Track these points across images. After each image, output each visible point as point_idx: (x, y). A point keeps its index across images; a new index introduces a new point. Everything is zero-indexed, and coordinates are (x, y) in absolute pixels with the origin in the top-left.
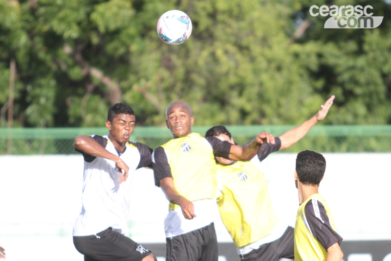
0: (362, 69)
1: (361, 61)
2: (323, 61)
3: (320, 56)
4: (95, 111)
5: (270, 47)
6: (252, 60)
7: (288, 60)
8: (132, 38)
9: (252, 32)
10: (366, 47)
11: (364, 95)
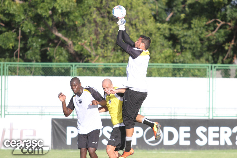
0: (190, 36)
1: (190, 32)
2: (172, 32)
3: (170, 30)
4: (61, 54)
5: (146, 25)
6: (137, 30)
7: (155, 31)
8: (76, 17)
9: (138, 17)
10: (193, 26)
11: (190, 48)
